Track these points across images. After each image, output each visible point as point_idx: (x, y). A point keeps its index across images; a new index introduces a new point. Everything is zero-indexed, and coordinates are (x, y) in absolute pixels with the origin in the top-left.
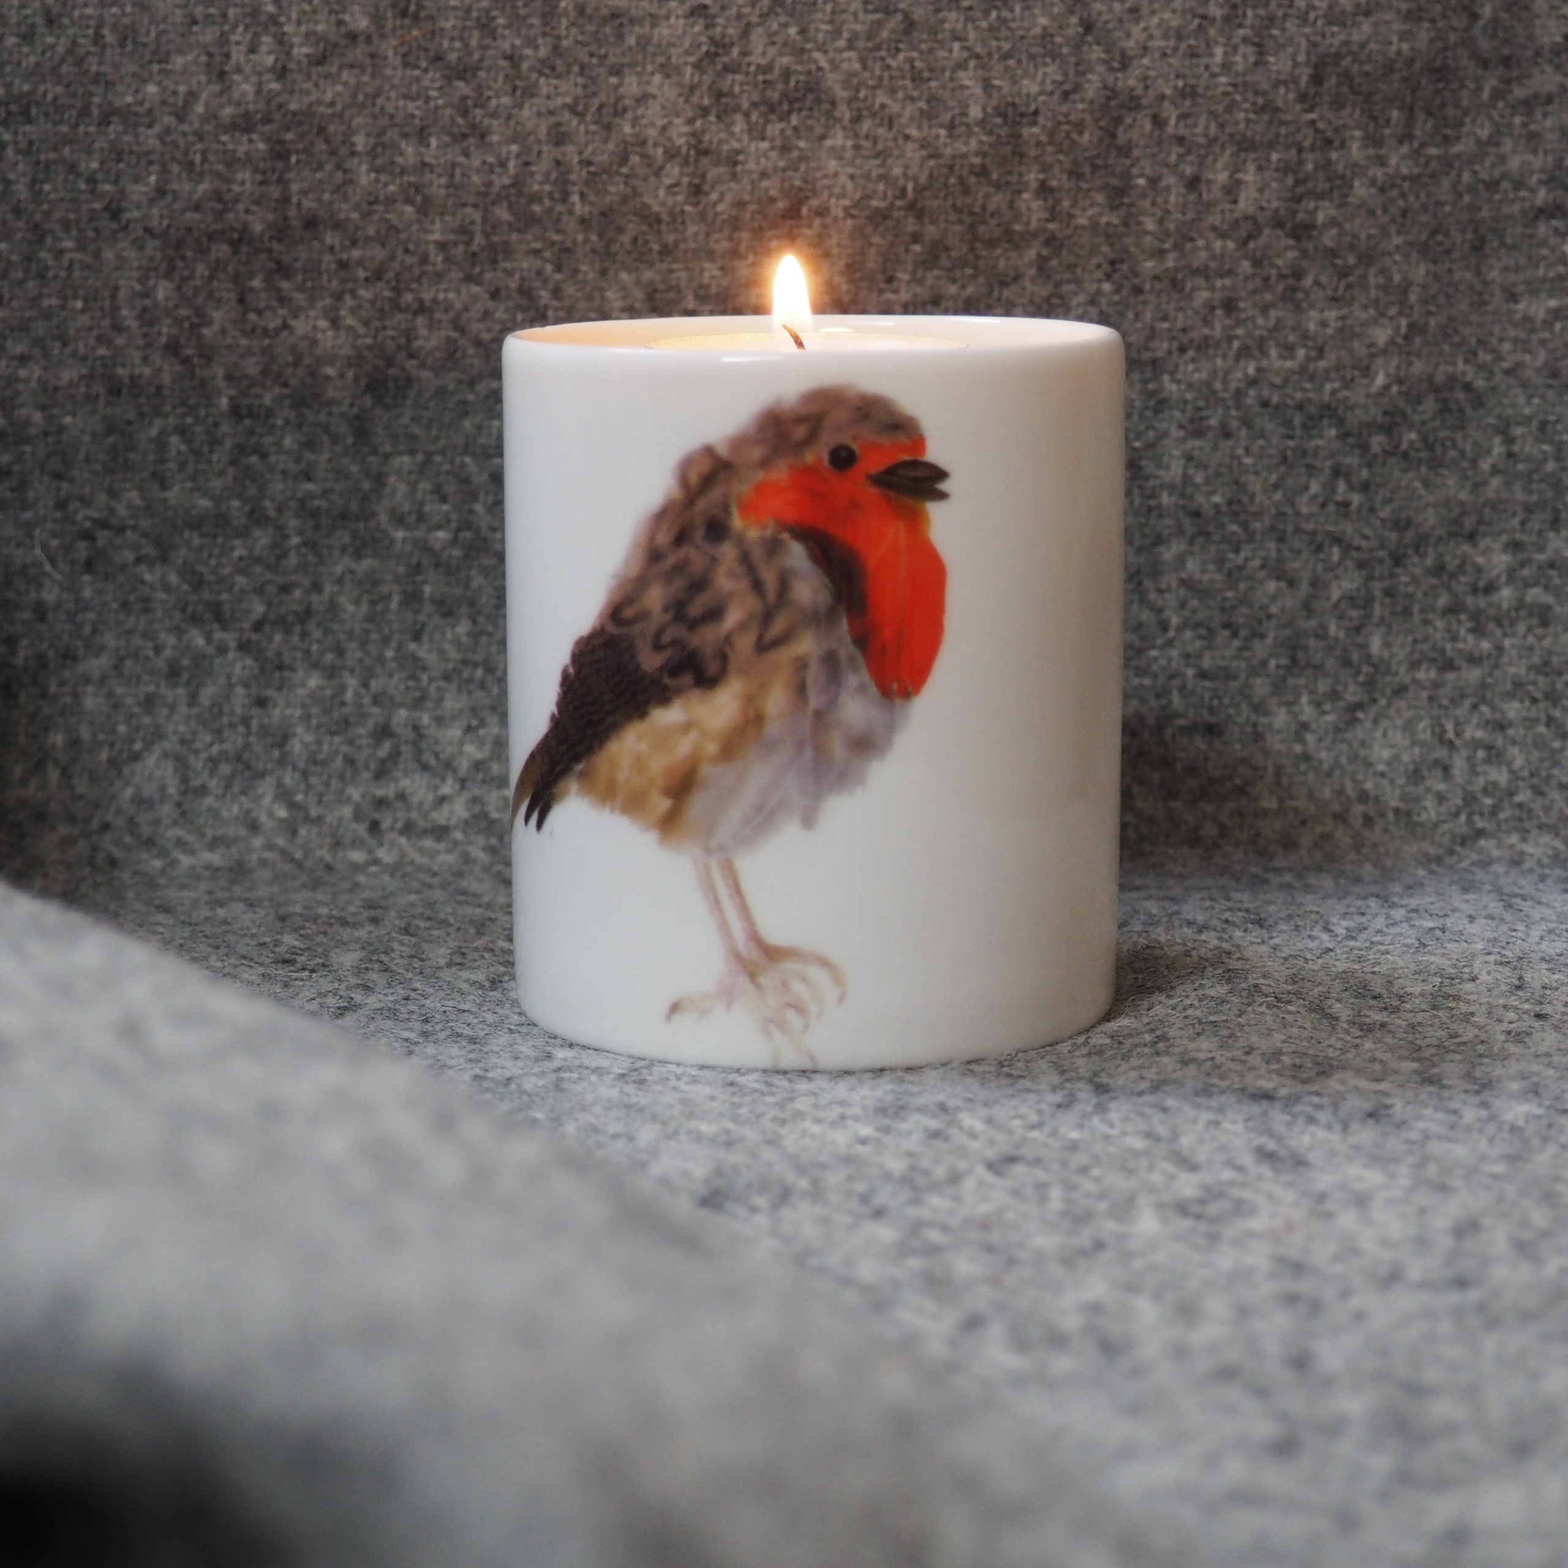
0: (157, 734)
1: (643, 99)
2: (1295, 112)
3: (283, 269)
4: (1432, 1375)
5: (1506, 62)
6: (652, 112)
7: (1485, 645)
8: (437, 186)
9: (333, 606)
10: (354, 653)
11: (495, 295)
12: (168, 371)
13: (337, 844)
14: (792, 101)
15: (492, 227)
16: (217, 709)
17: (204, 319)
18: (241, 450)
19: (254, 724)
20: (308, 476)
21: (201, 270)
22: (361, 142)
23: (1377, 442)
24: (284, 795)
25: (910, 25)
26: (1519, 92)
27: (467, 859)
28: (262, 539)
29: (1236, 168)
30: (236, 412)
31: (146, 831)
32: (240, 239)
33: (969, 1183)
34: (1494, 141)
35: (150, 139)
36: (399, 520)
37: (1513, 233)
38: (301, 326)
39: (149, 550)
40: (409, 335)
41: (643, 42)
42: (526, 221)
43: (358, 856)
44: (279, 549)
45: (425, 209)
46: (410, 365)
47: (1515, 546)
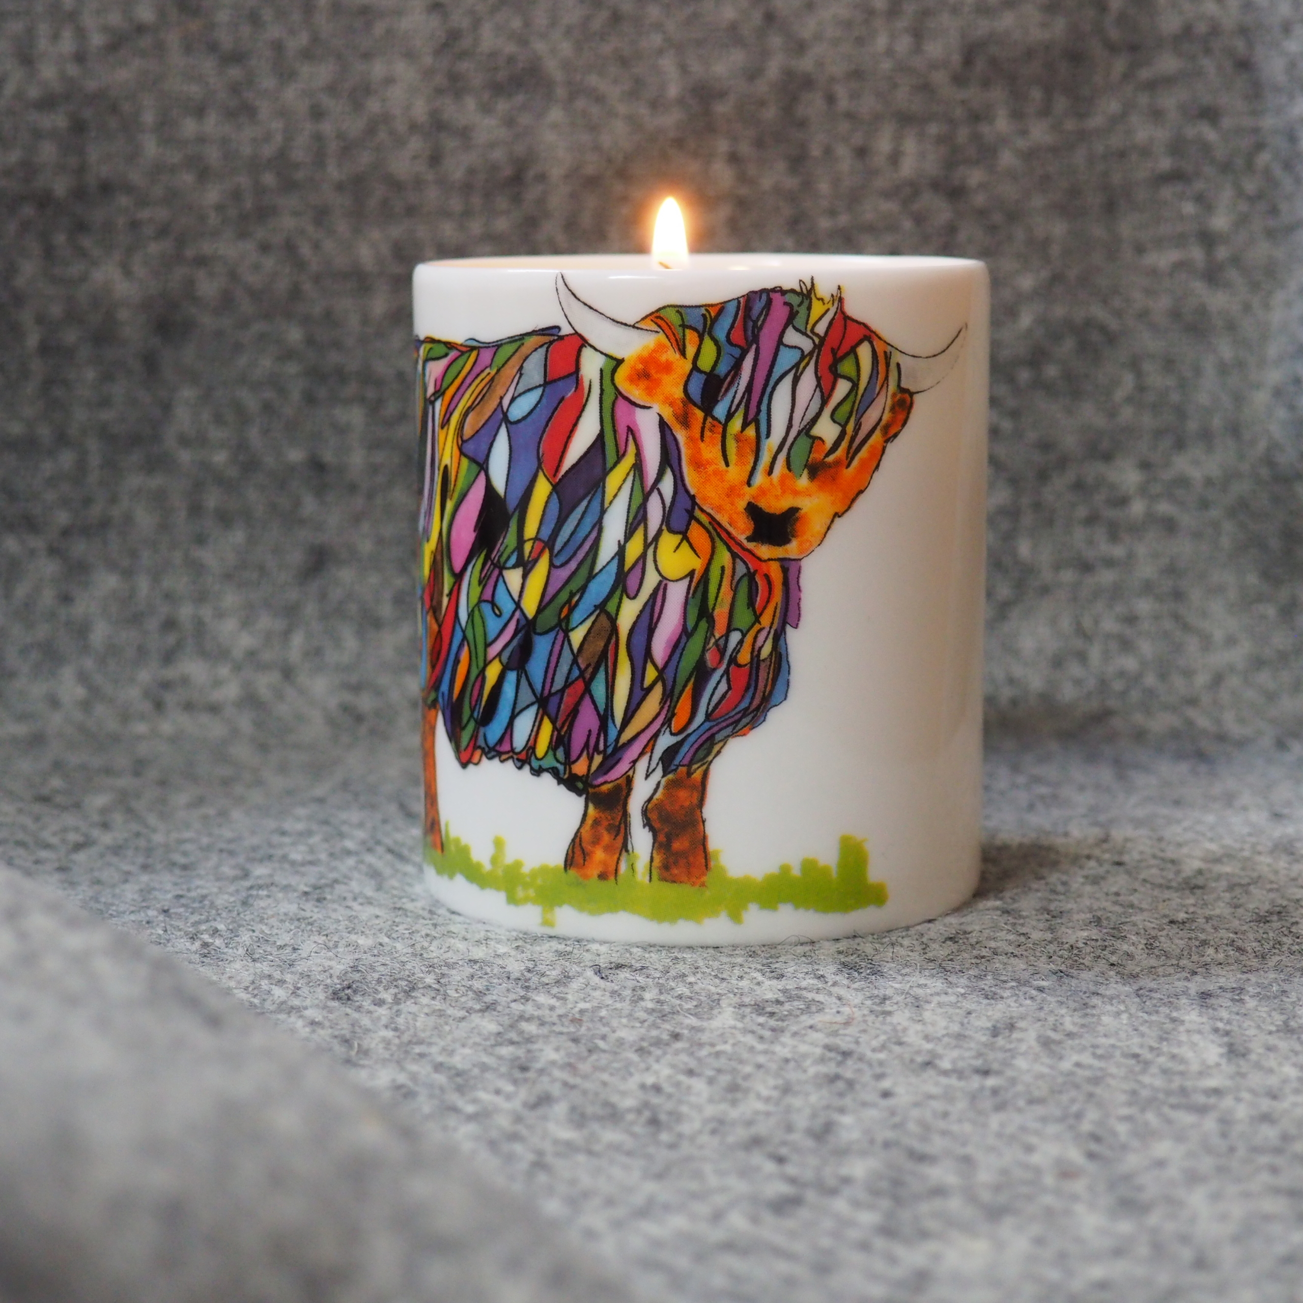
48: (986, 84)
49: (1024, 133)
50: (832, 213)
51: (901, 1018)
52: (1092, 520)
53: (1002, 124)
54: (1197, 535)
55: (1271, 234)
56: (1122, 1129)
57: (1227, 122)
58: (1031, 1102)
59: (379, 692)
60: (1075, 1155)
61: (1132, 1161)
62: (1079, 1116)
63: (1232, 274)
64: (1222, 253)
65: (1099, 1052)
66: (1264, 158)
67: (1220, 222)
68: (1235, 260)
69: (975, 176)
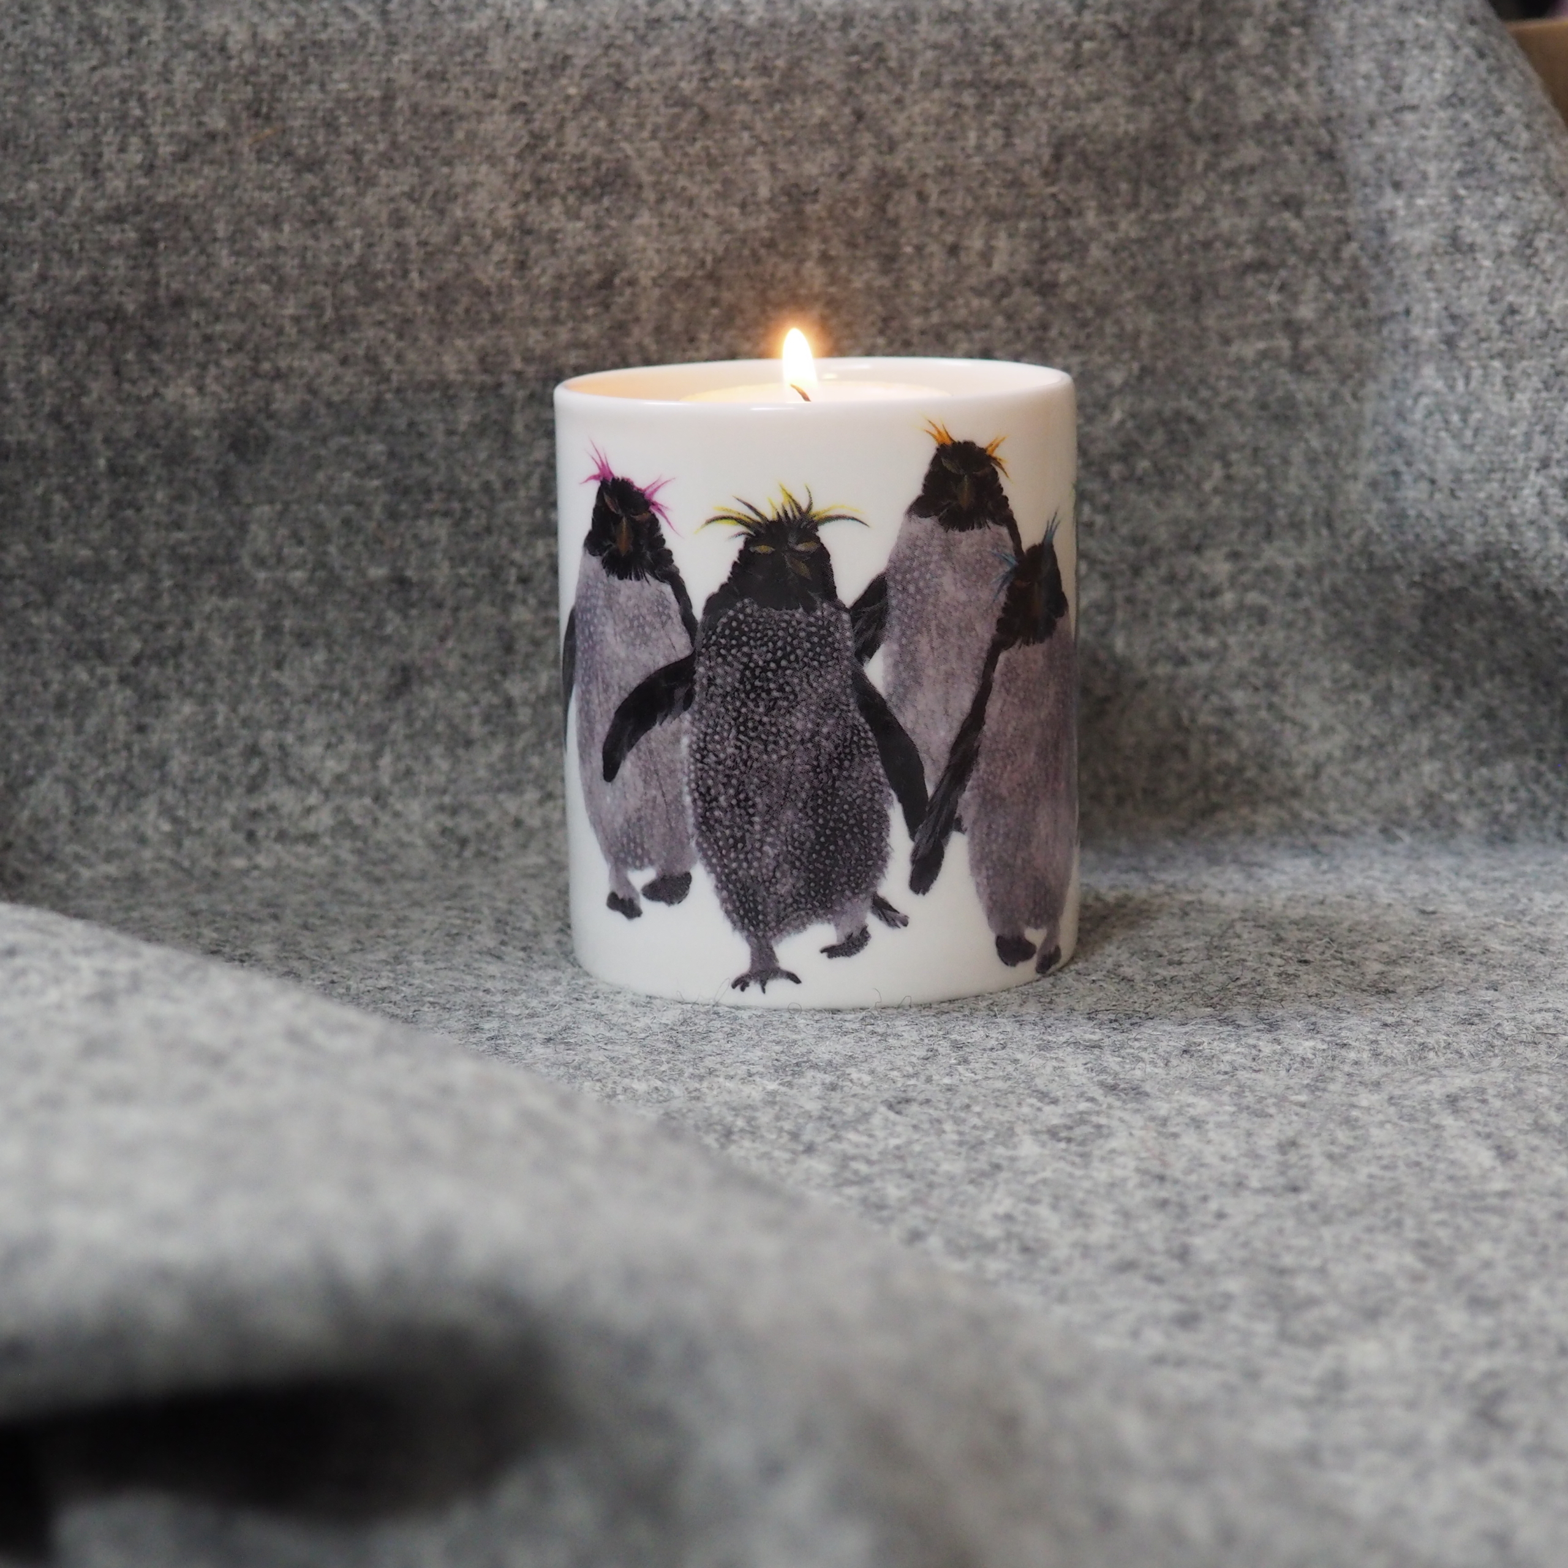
0: (49, 761)
1: (472, 186)
2: (1039, 186)
3: (153, 343)
4: (1288, 1260)
5: (1216, 138)
6: (480, 197)
7: (1213, 643)
8: (290, 266)
9: (202, 642)
10: (222, 682)
11: (344, 361)
12: (52, 437)
13: (219, 853)
14: (604, 185)
15: (341, 302)
16: (102, 736)
17: (84, 390)
18: (118, 504)
19: (136, 749)
20: (178, 525)
21: (81, 346)
22: (221, 229)
23: (1116, 470)
24: (166, 811)
25: (705, 117)
26: (1227, 164)
27: (337, 861)
28: (138, 583)
29: (989, 236)
30: (113, 471)
31: (45, 847)
32: (115, 317)
33: (876, 1120)
34: (1207, 207)
35: (32, 231)
36: (260, 561)
37: (1226, 285)
38: (170, 393)
39: (36, 596)
40: (268, 398)
41: (471, 136)
42: (370, 296)
43: (240, 863)
44: (153, 591)
45: (280, 286)
46: (269, 425)
47: (1234, 556)
48: (1075, 178)
49: (1113, 226)
50: (926, 311)
51: (1190, 1139)
52: (1184, 613)
53: (1091, 218)
54: (1290, 625)
55: (1358, 325)
56: (1443, 1234)
57: (1308, 212)
58: (1353, 1213)
59: (478, 814)
60: (1410, 1260)
61: (1464, 1263)
62: (1399, 1223)
63: (1318, 363)
64: (1308, 343)
65: (1385, 1162)
66: (1350, 249)
67: (1306, 312)
68: (1322, 350)
69: (1066, 272)
